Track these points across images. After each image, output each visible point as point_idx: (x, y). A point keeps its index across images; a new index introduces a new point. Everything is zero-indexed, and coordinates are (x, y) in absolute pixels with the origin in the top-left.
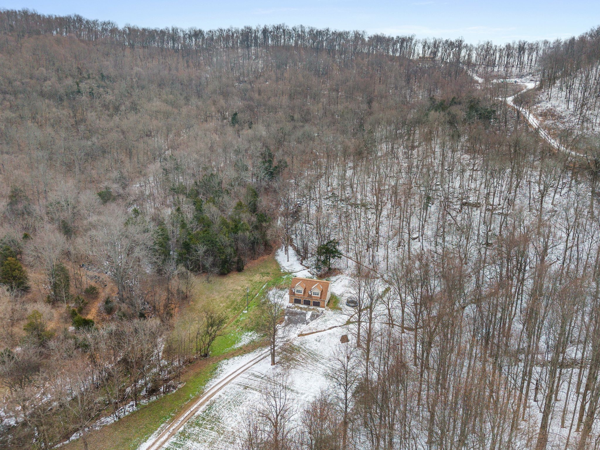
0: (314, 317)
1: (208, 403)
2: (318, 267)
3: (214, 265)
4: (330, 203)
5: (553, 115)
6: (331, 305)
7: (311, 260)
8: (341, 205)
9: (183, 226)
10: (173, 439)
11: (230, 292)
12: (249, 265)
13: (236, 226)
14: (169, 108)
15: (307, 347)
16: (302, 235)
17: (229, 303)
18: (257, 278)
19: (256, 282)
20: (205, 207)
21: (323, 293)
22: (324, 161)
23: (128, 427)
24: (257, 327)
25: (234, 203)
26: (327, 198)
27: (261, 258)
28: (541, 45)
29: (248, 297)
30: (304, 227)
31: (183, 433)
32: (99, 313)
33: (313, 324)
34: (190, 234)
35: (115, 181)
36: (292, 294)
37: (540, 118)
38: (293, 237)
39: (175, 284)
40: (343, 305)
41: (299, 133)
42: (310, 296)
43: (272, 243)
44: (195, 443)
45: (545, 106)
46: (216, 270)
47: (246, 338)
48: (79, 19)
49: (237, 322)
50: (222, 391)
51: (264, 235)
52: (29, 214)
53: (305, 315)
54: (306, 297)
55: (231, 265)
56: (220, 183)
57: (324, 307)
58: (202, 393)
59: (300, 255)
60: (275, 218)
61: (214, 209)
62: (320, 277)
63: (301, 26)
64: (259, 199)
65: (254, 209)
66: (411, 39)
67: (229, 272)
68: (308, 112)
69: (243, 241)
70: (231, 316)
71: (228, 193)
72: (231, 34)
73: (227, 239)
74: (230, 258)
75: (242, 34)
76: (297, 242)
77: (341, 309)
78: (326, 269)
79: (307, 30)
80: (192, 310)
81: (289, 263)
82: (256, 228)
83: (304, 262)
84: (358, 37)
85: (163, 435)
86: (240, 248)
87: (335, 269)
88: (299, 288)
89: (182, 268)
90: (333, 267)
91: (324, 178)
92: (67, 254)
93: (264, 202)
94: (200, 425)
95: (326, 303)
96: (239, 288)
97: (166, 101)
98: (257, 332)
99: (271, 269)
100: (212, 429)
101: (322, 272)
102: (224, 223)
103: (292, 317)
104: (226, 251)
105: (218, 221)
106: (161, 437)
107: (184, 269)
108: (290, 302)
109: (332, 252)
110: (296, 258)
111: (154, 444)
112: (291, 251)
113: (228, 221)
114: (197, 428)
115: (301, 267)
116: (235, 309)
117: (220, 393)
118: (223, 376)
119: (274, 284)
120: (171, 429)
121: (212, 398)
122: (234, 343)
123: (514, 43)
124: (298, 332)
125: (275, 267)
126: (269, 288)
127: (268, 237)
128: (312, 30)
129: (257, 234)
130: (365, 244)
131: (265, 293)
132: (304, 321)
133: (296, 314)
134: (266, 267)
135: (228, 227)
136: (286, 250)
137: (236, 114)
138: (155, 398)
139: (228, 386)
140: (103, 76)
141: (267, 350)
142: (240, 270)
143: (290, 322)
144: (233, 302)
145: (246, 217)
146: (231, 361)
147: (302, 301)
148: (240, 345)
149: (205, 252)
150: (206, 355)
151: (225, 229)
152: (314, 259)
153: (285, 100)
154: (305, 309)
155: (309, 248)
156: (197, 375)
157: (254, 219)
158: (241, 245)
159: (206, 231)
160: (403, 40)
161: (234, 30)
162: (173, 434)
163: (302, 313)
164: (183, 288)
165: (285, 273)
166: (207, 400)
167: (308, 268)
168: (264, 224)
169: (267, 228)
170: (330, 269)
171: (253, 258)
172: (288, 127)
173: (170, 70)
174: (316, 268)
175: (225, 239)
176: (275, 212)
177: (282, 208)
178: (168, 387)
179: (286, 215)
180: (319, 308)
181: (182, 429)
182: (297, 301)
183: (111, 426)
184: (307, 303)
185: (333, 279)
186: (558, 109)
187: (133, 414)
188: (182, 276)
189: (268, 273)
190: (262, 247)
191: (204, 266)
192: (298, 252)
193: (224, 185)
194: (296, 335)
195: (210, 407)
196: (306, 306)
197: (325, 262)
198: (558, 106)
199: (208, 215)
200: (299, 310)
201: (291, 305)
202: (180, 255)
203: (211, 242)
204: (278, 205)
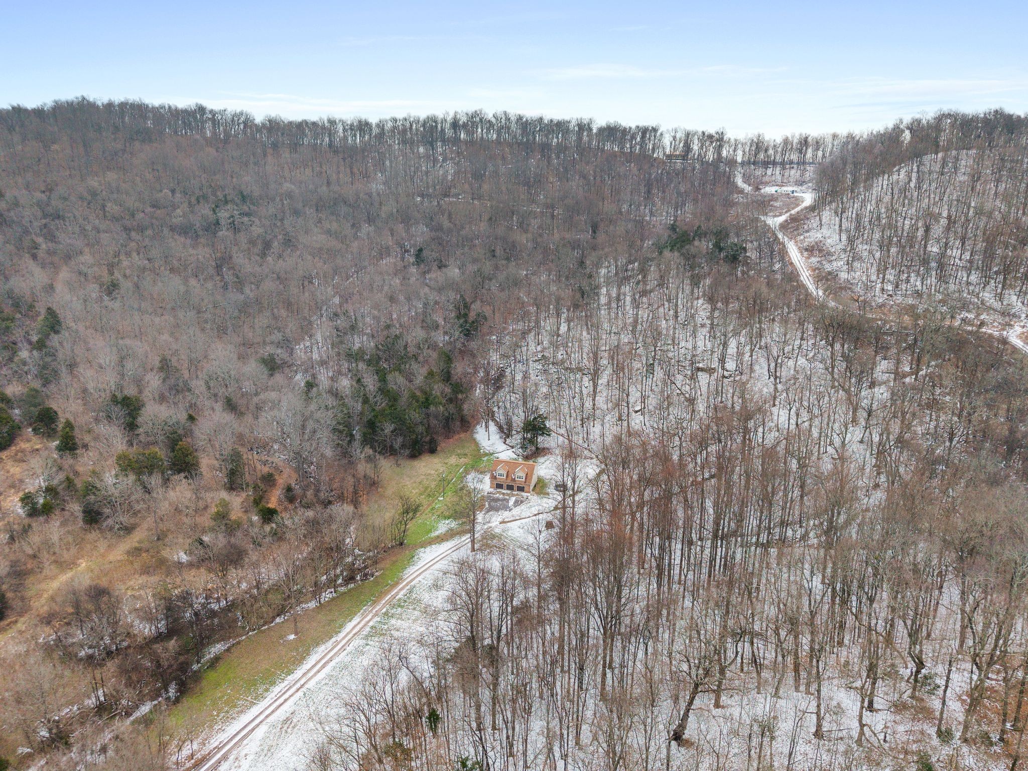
0: (517, 503)
1: (408, 587)
2: (523, 447)
3: (403, 446)
4: (540, 367)
5: (820, 251)
6: (537, 489)
7: (516, 439)
8: (552, 369)
9: (366, 401)
10: (377, 619)
11: (423, 477)
12: (442, 445)
13: (427, 399)
14: (334, 243)
15: (509, 534)
16: (505, 408)
17: (422, 490)
18: (453, 460)
19: (451, 465)
20: (389, 377)
21: (528, 477)
22: (533, 309)
23: (330, 610)
24: (455, 516)
25: (424, 371)
26: (536, 361)
27: (456, 437)
28: (829, 140)
29: (443, 482)
30: (508, 397)
31: (386, 614)
32: (280, 502)
33: (516, 511)
34: (374, 410)
35: (278, 345)
36: (493, 478)
37: (806, 254)
38: (495, 409)
39: (363, 468)
40: (551, 490)
41: (501, 276)
42: (514, 480)
43: (469, 418)
44: (399, 621)
45: (814, 236)
46: (407, 452)
47: (443, 527)
48: (201, 109)
49: (432, 509)
50: (422, 576)
51: (460, 410)
52: (189, 390)
53: (508, 501)
54: (509, 481)
55: (422, 445)
56: (406, 347)
57: (529, 492)
58: (401, 579)
59: (503, 432)
60: (472, 387)
61: (401, 380)
62: (527, 458)
63: (505, 113)
64: (453, 366)
65: (447, 377)
66: (655, 130)
67: (420, 454)
68: (514, 246)
69: (436, 417)
70: (425, 503)
71: (416, 359)
72: (408, 125)
73: (417, 415)
74: (422, 437)
75: (424, 125)
76: (500, 417)
77: (548, 494)
78: (534, 448)
79: (513, 118)
80: (382, 496)
81: (490, 442)
82: (451, 400)
83: (508, 441)
84: (584, 127)
85: (367, 615)
86: (432, 425)
87: (544, 449)
88: (501, 471)
89: (369, 451)
90: (540, 446)
91: (533, 334)
92: (240, 437)
93: (460, 368)
94: (402, 607)
95: (531, 488)
96: (433, 472)
97: (329, 232)
98: (455, 519)
99: (469, 449)
100: (414, 609)
101: (528, 452)
102: (413, 396)
103: (493, 504)
104: (417, 430)
105: (406, 394)
106: (365, 617)
107: (371, 452)
108: (491, 487)
109: (541, 429)
110: (498, 436)
111: (359, 623)
112: (493, 427)
113: (418, 393)
114: (399, 609)
115: (505, 447)
116: (429, 496)
117: (419, 578)
118: (420, 564)
119: (473, 467)
120: (374, 611)
121: (412, 584)
122: (430, 531)
123: (793, 137)
124: (500, 519)
125: (473, 447)
126: (467, 472)
127: (465, 412)
128: (520, 118)
129: (452, 408)
130: (579, 418)
131: (463, 477)
132: (506, 508)
133: (497, 500)
134: (463, 447)
135: (417, 401)
136: (487, 427)
137: (420, 250)
138: (352, 585)
139: (428, 572)
140: (243, 197)
141: (466, 538)
142: (433, 451)
143: (491, 509)
144: (426, 488)
145: (439, 389)
146: (428, 549)
147: (505, 486)
148: (437, 533)
149: (392, 432)
150: (401, 544)
151: (415, 404)
152: (519, 437)
153: (483, 226)
154: (508, 495)
155: (514, 424)
156: (394, 562)
157: (448, 390)
158: (433, 422)
159: (393, 406)
160: (644, 131)
161: (412, 119)
162: (376, 615)
163: (505, 500)
164: (370, 473)
165: (486, 455)
166: (407, 585)
167: (513, 447)
168: (460, 396)
169: (463, 401)
170: (537, 449)
171: (448, 437)
172: (488, 267)
173: (329, 183)
174: (522, 448)
175: (415, 416)
176: (473, 379)
177: (481, 374)
178: (366, 575)
179: (486, 381)
180: (523, 494)
181: (384, 610)
182: (499, 486)
183: (313, 610)
184: (510, 488)
185: (541, 460)
186: (829, 241)
187: (333, 599)
188: (369, 459)
189: (466, 455)
190: (458, 423)
191: (391, 447)
192: (500, 428)
193: (412, 350)
194: (498, 523)
195: (411, 591)
196: (509, 492)
197: (532, 441)
198: (829, 237)
199: (394, 387)
200: (501, 496)
201: (492, 490)
202: (365, 435)
203: (399, 419)
204: (476, 370)
